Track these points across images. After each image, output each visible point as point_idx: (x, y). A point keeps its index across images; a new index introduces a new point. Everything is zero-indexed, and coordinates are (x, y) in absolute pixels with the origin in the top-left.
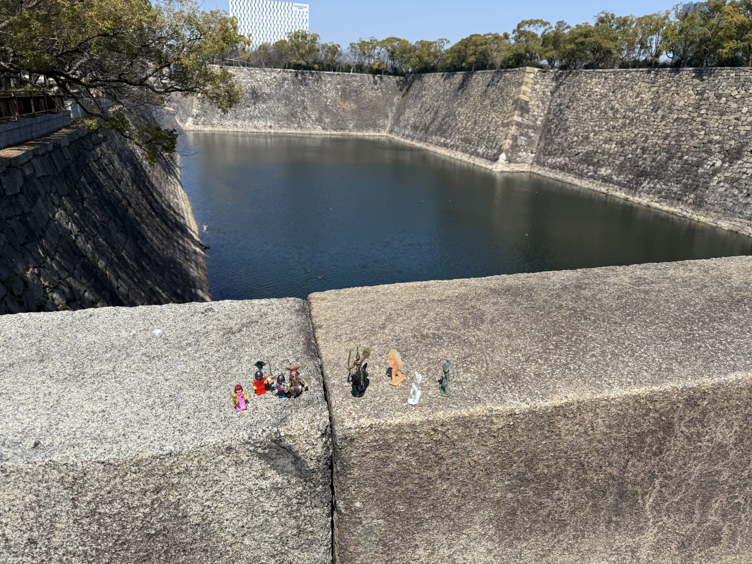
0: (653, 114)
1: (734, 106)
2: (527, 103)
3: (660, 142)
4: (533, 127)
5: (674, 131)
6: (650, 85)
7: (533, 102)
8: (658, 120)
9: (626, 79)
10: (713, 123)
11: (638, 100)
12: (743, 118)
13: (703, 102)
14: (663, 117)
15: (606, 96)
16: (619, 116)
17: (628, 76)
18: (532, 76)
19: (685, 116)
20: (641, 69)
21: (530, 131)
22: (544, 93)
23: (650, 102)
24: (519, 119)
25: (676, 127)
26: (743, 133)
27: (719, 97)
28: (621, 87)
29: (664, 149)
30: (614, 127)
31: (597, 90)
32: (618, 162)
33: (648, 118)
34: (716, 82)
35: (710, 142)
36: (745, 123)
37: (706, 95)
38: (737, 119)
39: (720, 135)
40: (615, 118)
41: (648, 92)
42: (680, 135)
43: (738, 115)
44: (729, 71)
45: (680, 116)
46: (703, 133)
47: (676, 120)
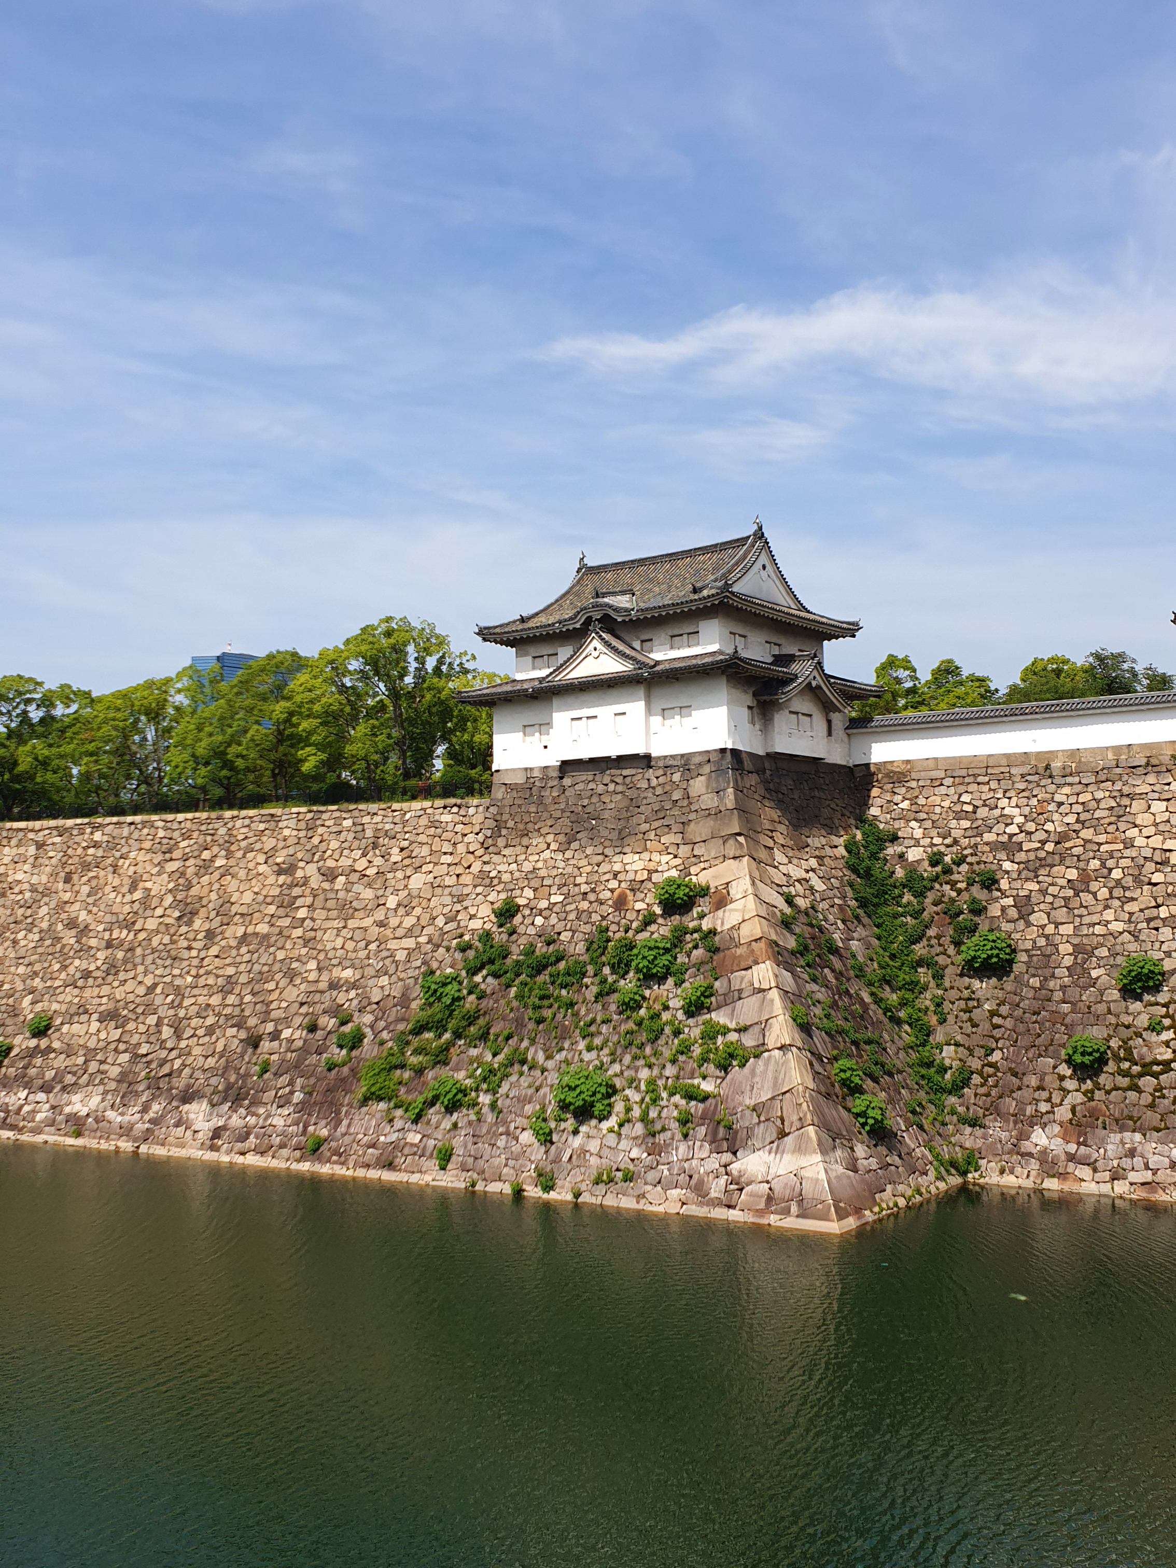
0: (184, 929)
1: (368, 894)
3: (215, 1000)
5: (242, 968)
6: (159, 858)
8: (198, 945)
9: (96, 845)
10: (331, 940)
11: (138, 895)
12: (394, 922)
13: (296, 891)
14: (210, 935)
15: (47, 892)
16: (93, 942)
17: (97, 836)
19: (263, 928)
20: (129, 819)
23: (169, 899)
25: (247, 957)
26: (401, 956)
27: (330, 875)
28: (86, 867)
29: (228, 1017)
30: (87, 975)
31: (19, 876)
32: (114, 1071)
33: (173, 942)
34: (316, 840)
35: (334, 985)
36: (400, 932)
37: (299, 874)
38: (381, 924)
39: (353, 966)
40: (84, 951)
41: (159, 874)
42: (263, 978)
43: (380, 915)
44: (337, 814)
45: (250, 929)
46: (312, 965)
47: (244, 939)
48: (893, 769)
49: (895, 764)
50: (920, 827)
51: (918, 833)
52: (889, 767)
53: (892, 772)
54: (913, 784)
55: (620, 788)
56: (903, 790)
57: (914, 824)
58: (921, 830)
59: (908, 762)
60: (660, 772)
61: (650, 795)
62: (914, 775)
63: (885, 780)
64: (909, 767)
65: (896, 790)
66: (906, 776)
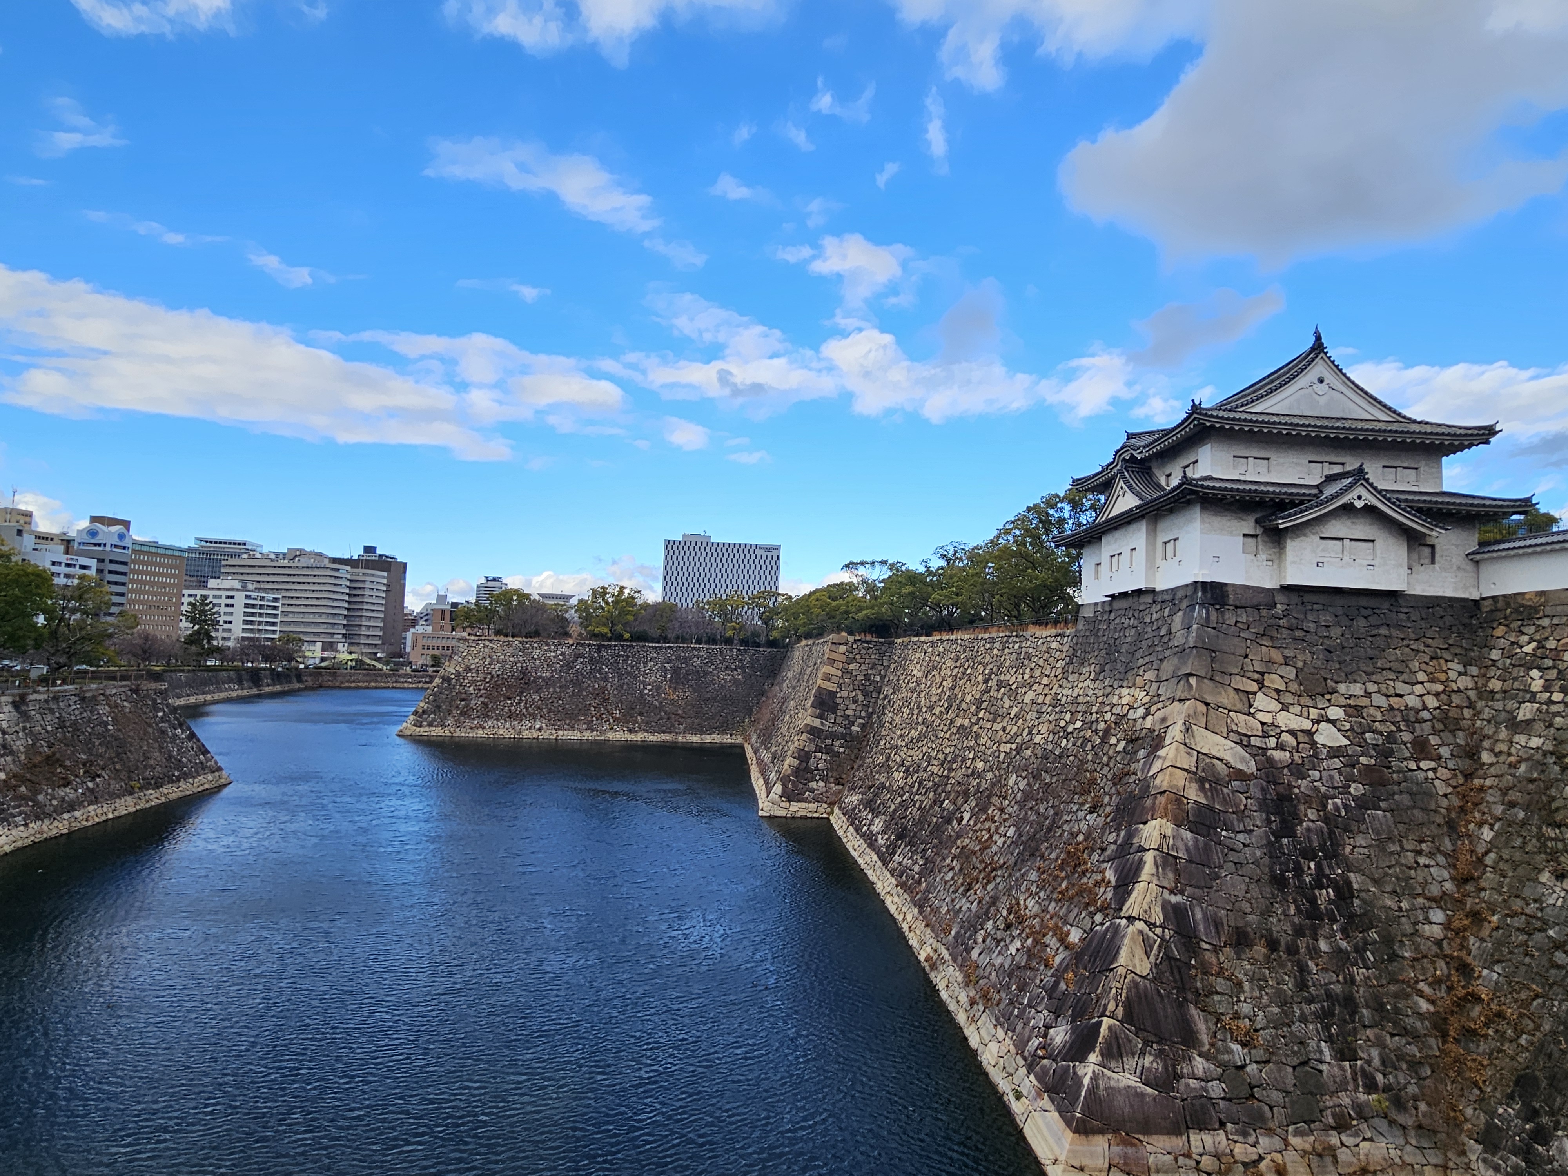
0: (945, 716)
1: (1007, 704)
2: (833, 694)
3: (936, 771)
4: (843, 737)
5: (952, 749)
6: (953, 665)
7: (844, 694)
8: (946, 729)
9: (939, 653)
10: (984, 737)
11: (940, 690)
12: (1009, 729)
13: (985, 696)
14: (951, 723)
15: (919, 683)
17: (941, 647)
18: (843, 649)
19: (967, 722)
20: (952, 636)
21: (837, 743)
22: (867, 677)
23: (947, 695)
24: (817, 723)
25: (956, 742)
27: (999, 686)
28: (933, 668)
29: (935, 784)
30: (912, 740)
31: (915, 672)
32: (893, 808)
33: (939, 725)
34: (1002, 659)
35: (973, 773)
36: (1008, 738)
37: (990, 683)
38: (1003, 729)
39: (984, 760)
41: (950, 676)
42: (954, 758)
43: (1006, 722)
44: (1015, 638)
47: (958, 729)
48: (1525, 602)
49: (1527, 597)
50: (1541, 678)
51: (1537, 685)
52: (1519, 600)
53: (1523, 606)
54: (1546, 622)
55: (1136, 623)
56: (1532, 629)
57: (1535, 673)
58: (1542, 681)
59: (1542, 593)
60: (1159, 607)
61: (1149, 630)
62: (1549, 611)
63: (1514, 616)
64: (1543, 600)
65: (1525, 630)
66: (1537, 612)
